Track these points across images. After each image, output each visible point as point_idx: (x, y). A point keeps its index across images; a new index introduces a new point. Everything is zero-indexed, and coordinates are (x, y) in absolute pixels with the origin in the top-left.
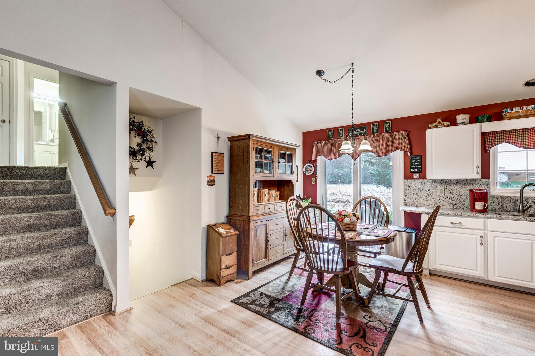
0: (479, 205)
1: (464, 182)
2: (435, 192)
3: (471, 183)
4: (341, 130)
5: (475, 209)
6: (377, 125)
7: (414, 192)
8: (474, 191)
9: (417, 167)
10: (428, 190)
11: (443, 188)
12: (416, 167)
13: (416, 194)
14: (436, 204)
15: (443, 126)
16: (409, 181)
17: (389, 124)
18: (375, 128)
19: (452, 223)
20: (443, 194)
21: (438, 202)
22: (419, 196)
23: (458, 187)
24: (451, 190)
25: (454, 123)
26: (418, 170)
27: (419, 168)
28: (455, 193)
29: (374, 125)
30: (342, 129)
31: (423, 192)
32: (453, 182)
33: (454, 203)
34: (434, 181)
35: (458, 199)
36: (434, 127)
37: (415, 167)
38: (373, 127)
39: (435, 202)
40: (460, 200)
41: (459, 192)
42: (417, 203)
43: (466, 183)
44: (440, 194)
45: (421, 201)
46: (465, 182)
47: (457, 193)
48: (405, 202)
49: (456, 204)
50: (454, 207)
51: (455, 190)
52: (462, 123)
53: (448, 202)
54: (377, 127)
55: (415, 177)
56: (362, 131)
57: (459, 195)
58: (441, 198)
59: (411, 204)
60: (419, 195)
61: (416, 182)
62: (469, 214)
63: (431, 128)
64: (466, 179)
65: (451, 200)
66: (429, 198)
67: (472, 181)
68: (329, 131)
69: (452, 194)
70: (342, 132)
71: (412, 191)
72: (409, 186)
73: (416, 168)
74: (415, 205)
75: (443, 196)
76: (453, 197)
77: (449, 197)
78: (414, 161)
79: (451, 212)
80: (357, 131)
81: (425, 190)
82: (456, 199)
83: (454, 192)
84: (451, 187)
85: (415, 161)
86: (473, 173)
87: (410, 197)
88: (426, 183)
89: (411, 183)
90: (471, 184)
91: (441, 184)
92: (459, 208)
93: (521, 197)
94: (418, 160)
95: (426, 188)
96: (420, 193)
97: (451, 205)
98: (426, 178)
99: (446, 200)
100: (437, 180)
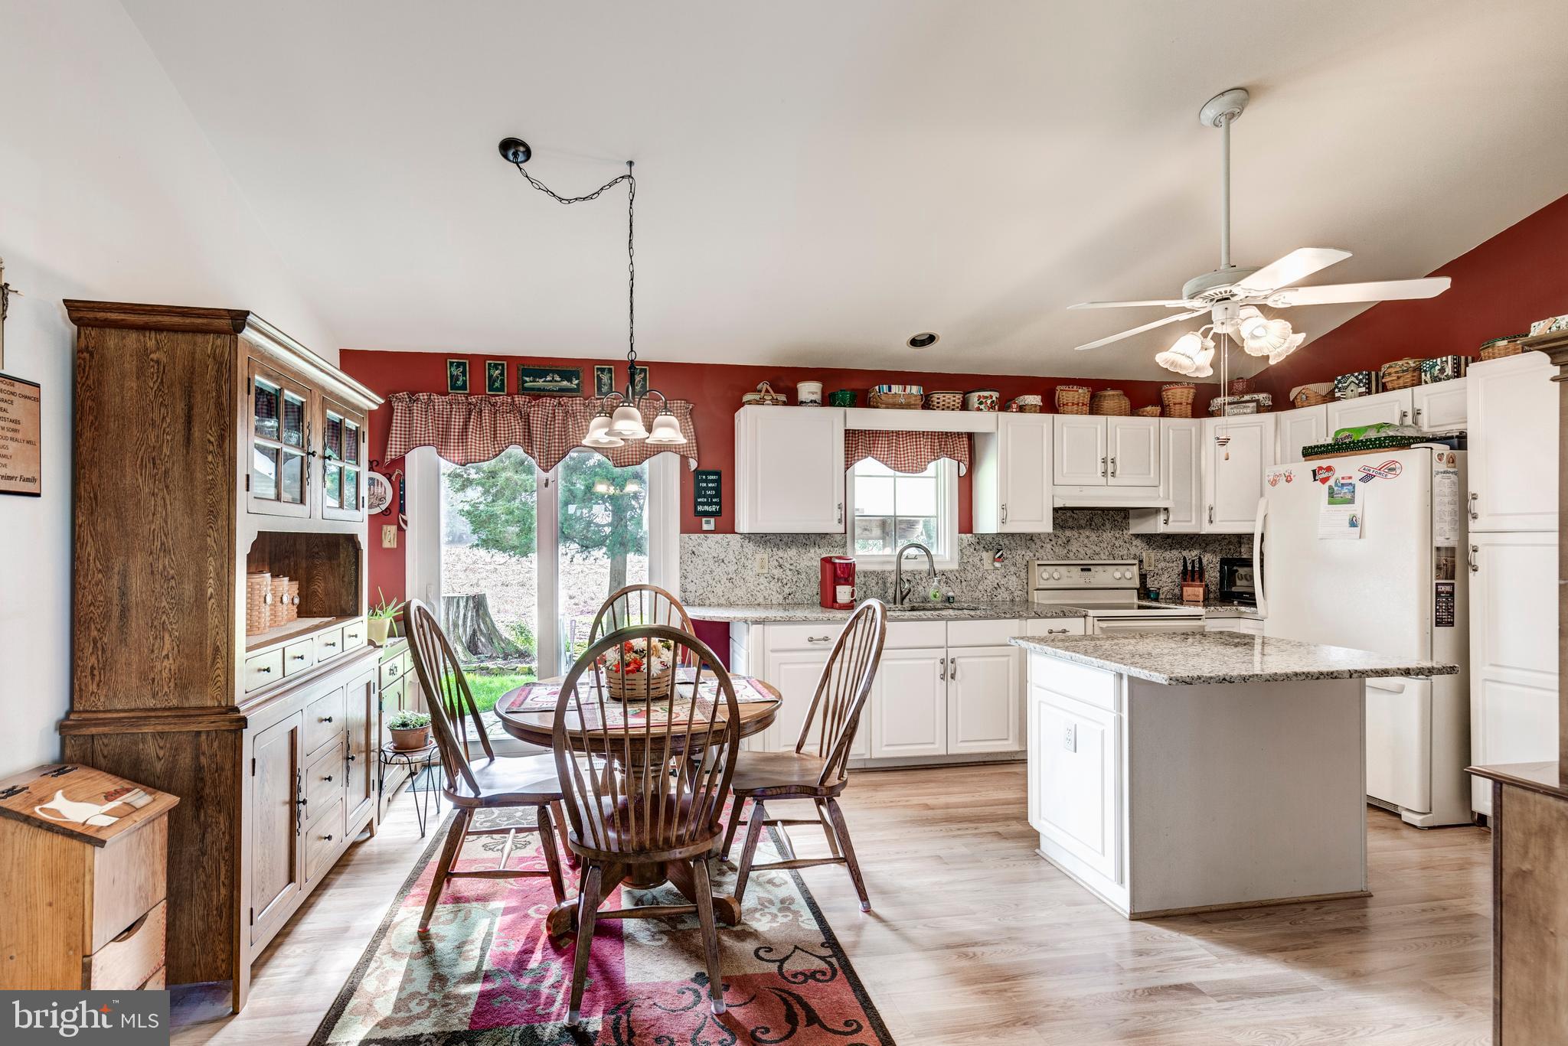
0: (843, 593)
1: (804, 542)
2: (750, 566)
4: (496, 366)
5: (837, 603)
6: (610, 370)
7: (705, 568)
8: (837, 561)
9: (711, 500)
10: (735, 560)
11: (766, 556)
12: (708, 500)
13: (709, 572)
14: (752, 596)
15: (776, 402)
16: (694, 536)
17: (642, 375)
18: (605, 378)
19: (811, 640)
20: (766, 571)
21: (755, 592)
22: (717, 579)
23: (792, 552)
24: (780, 560)
25: (793, 400)
26: (714, 509)
27: (716, 504)
28: (788, 566)
29: (602, 370)
30: (503, 365)
31: (725, 567)
32: (785, 540)
33: (787, 590)
34: (749, 537)
35: (794, 581)
36: (756, 404)
37: (705, 500)
38: (598, 376)
39: (750, 591)
40: (798, 584)
41: (795, 565)
42: (711, 596)
44: (761, 571)
45: (719, 590)
46: (806, 543)
47: (791, 567)
48: (683, 594)
49: (790, 595)
50: (787, 602)
51: (789, 559)
52: (811, 401)
53: (775, 590)
54: (611, 378)
55: (705, 527)
56: (565, 383)
57: (796, 573)
58: (762, 580)
59: (697, 600)
60: (714, 574)
61: (709, 541)
62: (818, 613)
63: (749, 403)
64: (808, 534)
65: (780, 585)
66: (738, 581)
68: (451, 364)
69: (782, 571)
70: (502, 374)
71: (700, 566)
72: (693, 553)
73: (709, 505)
74: (708, 603)
75: (766, 576)
76: (784, 576)
77: (776, 578)
78: (705, 485)
79: (779, 614)
80: (549, 378)
81: (729, 563)
82: (791, 581)
83: (786, 565)
84: (781, 553)
85: (708, 485)
86: (832, 520)
87: (695, 581)
88: (731, 543)
89: (699, 545)
91: (761, 546)
92: (795, 604)
93: (899, 572)
94: (712, 481)
95: (731, 557)
96: (718, 570)
97: (781, 597)
98: (733, 532)
99: (772, 584)
100: (753, 537)
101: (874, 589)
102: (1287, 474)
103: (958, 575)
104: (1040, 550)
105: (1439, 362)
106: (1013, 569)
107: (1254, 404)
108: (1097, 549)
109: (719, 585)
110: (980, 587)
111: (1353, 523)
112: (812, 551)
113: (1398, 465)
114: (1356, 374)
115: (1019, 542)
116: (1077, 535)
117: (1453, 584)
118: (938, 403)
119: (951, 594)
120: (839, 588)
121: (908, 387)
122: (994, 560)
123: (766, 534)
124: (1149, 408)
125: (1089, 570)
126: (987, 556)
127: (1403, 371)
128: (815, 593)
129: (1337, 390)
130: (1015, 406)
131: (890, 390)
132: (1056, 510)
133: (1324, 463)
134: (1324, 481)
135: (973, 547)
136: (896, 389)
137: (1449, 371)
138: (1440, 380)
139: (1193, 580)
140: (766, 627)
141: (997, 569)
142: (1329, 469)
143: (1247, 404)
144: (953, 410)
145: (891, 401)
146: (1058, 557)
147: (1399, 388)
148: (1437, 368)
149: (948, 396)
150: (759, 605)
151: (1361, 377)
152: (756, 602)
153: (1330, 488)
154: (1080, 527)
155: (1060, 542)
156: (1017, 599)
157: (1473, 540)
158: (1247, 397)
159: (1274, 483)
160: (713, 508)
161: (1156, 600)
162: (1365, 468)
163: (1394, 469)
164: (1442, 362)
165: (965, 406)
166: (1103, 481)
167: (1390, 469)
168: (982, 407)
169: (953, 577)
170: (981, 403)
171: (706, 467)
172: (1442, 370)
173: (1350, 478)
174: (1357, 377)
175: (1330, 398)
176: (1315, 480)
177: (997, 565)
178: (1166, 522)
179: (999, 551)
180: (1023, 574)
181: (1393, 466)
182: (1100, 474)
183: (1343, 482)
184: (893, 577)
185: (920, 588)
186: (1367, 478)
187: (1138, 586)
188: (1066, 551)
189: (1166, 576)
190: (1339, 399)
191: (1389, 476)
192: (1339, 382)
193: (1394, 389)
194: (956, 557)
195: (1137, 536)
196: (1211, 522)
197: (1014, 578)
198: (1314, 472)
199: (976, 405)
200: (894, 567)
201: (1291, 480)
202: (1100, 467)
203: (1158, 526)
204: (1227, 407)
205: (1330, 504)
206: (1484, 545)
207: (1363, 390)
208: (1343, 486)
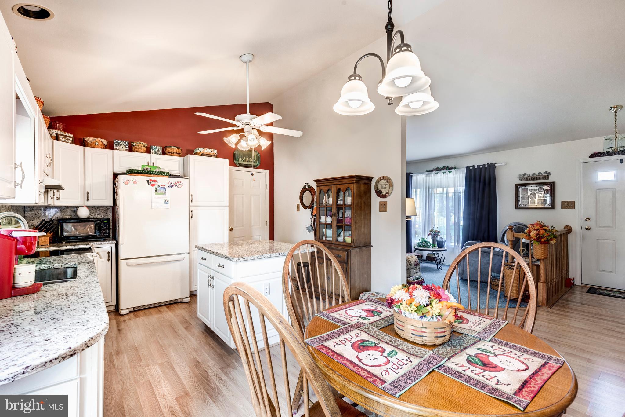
102: (134, 180)
107: (71, 139)
111: (166, 202)
113: (182, 183)
114: (125, 141)
129: (115, 145)
134: (153, 185)
137: (160, 152)
138: (158, 154)
142: (155, 181)
147: (141, 152)
148: (157, 149)
151: (126, 143)
153: (156, 188)
157: (191, 209)
158: (68, 134)
159: (127, 183)
162: (170, 183)
164: (158, 148)
167: (179, 185)
172: (158, 151)
173: (164, 185)
174: (124, 143)
176: (149, 184)
181: (180, 183)
183: (161, 186)
186: (171, 186)
190: (116, 149)
191: (179, 187)
192: (116, 142)
193: (139, 152)
196: (58, 199)
198: (148, 181)
201: (135, 184)
204: (60, 136)
205: (156, 194)
206: (194, 210)
207: (128, 149)
208: (161, 188)
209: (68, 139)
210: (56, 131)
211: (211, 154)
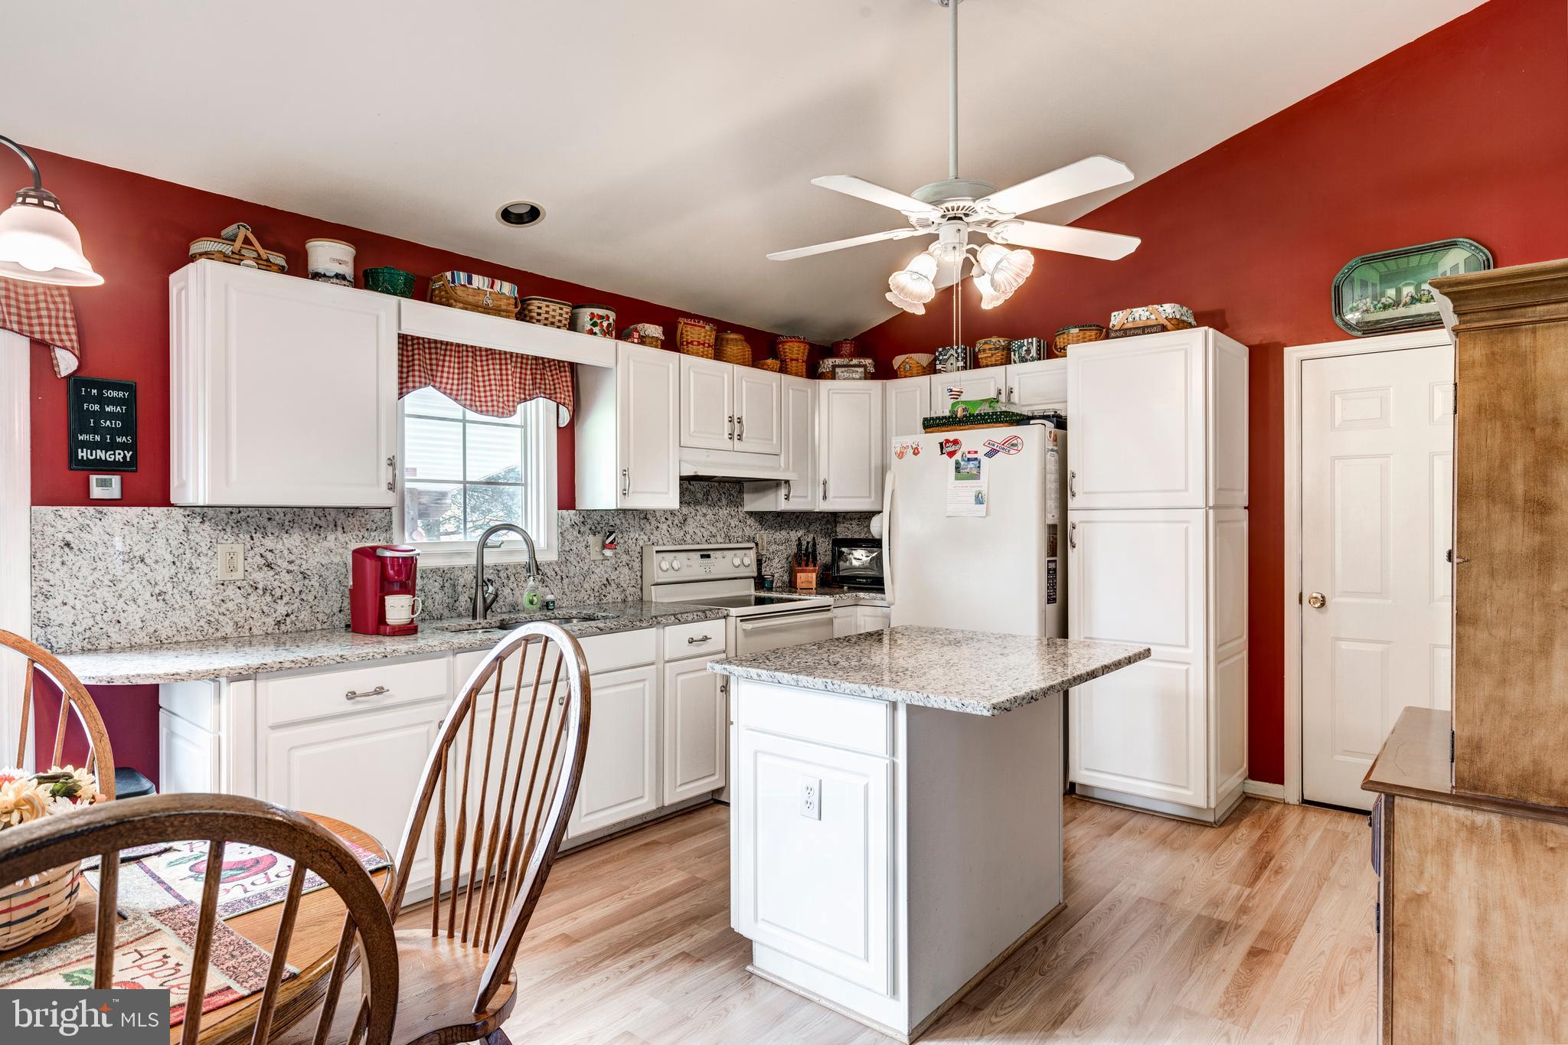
0: (397, 608)
1: (316, 520)
2: (204, 567)
3: (339, 523)
5: (386, 624)
7: (98, 573)
8: (382, 553)
9: (113, 439)
10: (169, 558)
11: (239, 549)
12: (103, 438)
13: (107, 582)
14: (209, 622)
15: (265, 265)
16: (67, 512)
19: (352, 696)
20: (239, 574)
21: (216, 615)
22: (127, 594)
23: (294, 541)
24: (269, 555)
25: (298, 266)
26: (119, 458)
27: (124, 447)
28: (285, 565)
31: (147, 570)
32: (277, 518)
33: (282, 609)
34: (202, 513)
35: (297, 590)
36: (226, 258)
37: (98, 438)
39: (203, 613)
40: (303, 596)
41: (298, 562)
42: (112, 630)
43: (323, 523)
44: (228, 577)
45: (132, 616)
46: (319, 522)
47: (291, 567)
48: (41, 628)
49: (287, 615)
50: (283, 627)
51: (286, 552)
52: (337, 276)
53: (257, 609)
55: (96, 492)
57: (300, 576)
58: (231, 591)
59: (76, 641)
60: (121, 586)
61: (107, 519)
63: (207, 255)
64: (324, 508)
65: (269, 598)
66: (177, 597)
67: (342, 516)
69: (272, 573)
71: (85, 572)
72: (67, 544)
73: (106, 447)
74: (104, 643)
75: (238, 584)
76: (276, 584)
77: (260, 586)
78: (97, 407)
81: (157, 562)
82: (290, 590)
83: (279, 562)
84: (269, 543)
85: (102, 408)
86: (378, 484)
87: (71, 601)
88: (160, 526)
89: (81, 528)
90: (340, 529)
91: (229, 529)
92: (299, 631)
93: (481, 566)
94: (114, 401)
95: (161, 550)
96: (130, 577)
97: (270, 621)
98: (165, 502)
99: (252, 598)
100: (211, 512)
101: (437, 597)
103: (557, 569)
104: (655, 532)
105: (1026, 344)
106: (625, 558)
107: (862, 369)
108: (714, 530)
109: (132, 607)
110: (586, 585)
111: (979, 500)
112: (331, 537)
113: (1019, 440)
114: (956, 347)
115: (631, 522)
116: (693, 512)
117: (1055, 561)
118: (539, 314)
119: (550, 597)
120: (391, 601)
121: (498, 283)
122: (604, 546)
123: (239, 508)
124: (769, 361)
125: (708, 556)
126: (594, 541)
127: (996, 349)
128: (336, 610)
129: (938, 362)
130: (636, 335)
131: (470, 282)
132: (682, 479)
133: (951, 435)
134: (951, 454)
135: (577, 528)
136: (479, 281)
137: (1034, 353)
138: (1026, 361)
139: (807, 565)
140: (260, 684)
141: (606, 559)
142: (956, 442)
143: (856, 369)
144: (559, 327)
145: (471, 299)
146: (675, 541)
147: (992, 365)
148: (1025, 348)
149: (552, 306)
150: (225, 638)
151: (959, 351)
152: (219, 635)
153: (957, 463)
154: (697, 503)
155: (676, 522)
156: (630, 599)
157: (1072, 517)
158: (855, 361)
159: (901, 455)
160: (119, 456)
161: (770, 589)
162: (990, 443)
163: (1016, 445)
164: (1028, 343)
165: (573, 325)
166: (728, 444)
167: (1011, 445)
168: (596, 330)
169: (550, 573)
170: (594, 324)
171: (100, 370)
172: (1028, 351)
173: (976, 452)
174: (955, 350)
175: (931, 369)
176: (942, 453)
177: (608, 553)
178: (787, 498)
179: (611, 533)
180: (636, 565)
181: (1015, 442)
182: (726, 436)
183: (969, 456)
184: (468, 577)
185: (507, 591)
186: (991, 454)
187: (755, 574)
188: (682, 534)
189: (777, 560)
190: (940, 371)
191: (1012, 452)
192: (940, 354)
193: (987, 366)
194: (555, 543)
195: (751, 514)
196: (825, 497)
197: (626, 570)
198: (941, 444)
199: (589, 327)
200: (473, 561)
201: (919, 453)
202: (727, 427)
203: (777, 502)
204: (837, 370)
205: (956, 479)
206: (1081, 522)
207: (961, 364)
208: (969, 460)
209: (853, 372)
210: (833, 360)
211: (1150, 323)
